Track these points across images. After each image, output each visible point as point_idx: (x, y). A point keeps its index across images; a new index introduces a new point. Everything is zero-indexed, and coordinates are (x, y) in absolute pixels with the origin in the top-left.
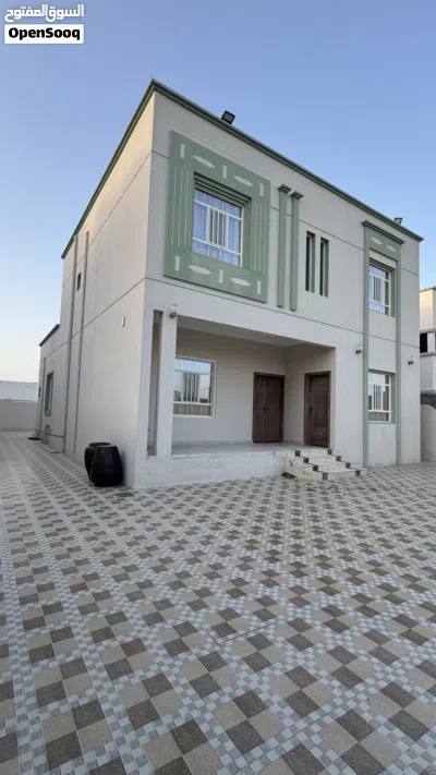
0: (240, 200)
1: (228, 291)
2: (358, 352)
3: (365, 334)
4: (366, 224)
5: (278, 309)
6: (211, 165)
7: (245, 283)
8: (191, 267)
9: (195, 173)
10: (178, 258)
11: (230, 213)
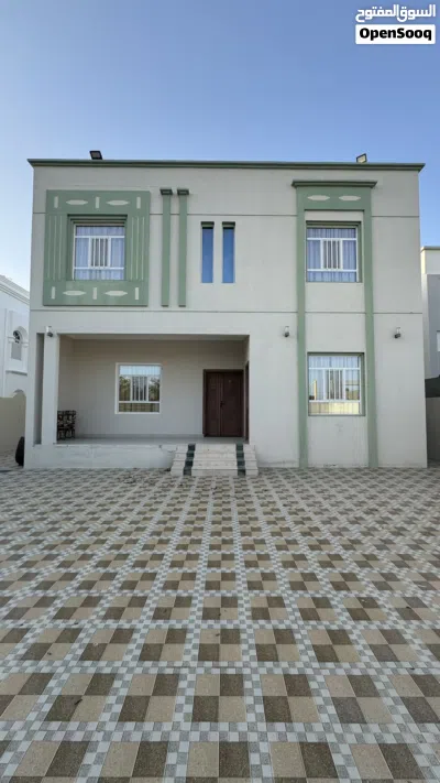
0: (118, 220)
1: (104, 304)
2: (287, 335)
3: (301, 313)
4: (296, 184)
5: (162, 309)
6: (83, 203)
7: (120, 293)
8: (66, 293)
9: (69, 215)
10: (53, 289)
11: (112, 236)
